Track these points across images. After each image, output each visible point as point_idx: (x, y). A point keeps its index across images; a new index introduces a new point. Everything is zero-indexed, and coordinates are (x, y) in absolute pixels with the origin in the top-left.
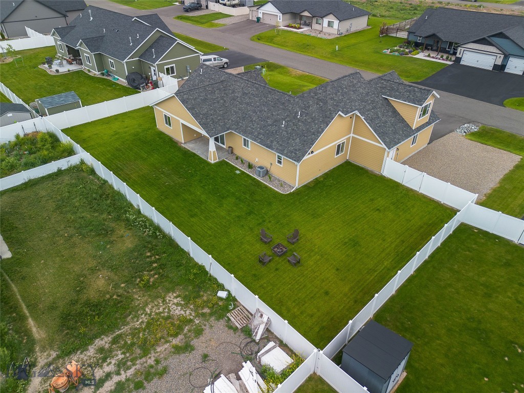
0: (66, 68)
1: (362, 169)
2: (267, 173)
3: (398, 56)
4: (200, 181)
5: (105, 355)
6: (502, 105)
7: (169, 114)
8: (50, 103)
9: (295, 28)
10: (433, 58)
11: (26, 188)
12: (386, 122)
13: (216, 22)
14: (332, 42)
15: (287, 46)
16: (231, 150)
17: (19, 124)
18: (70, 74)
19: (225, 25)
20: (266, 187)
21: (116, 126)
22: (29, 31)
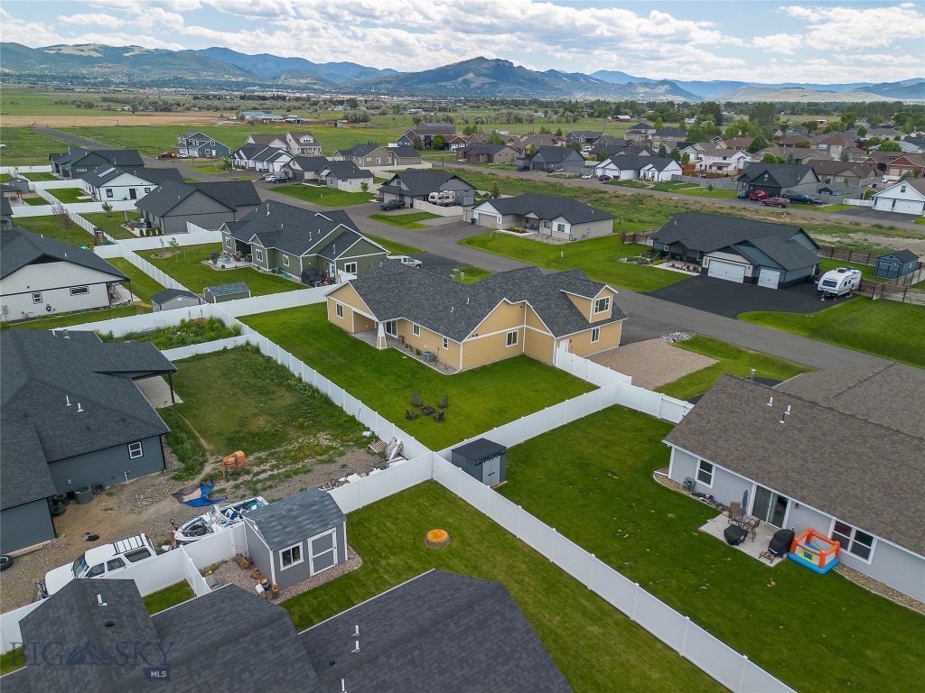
0: (232, 265)
1: (536, 361)
2: (434, 359)
3: (635, 265)
4: (365, 362)
5: (261, 461)
6: (735, 317)
7: (341, 303)
8: (220, 292)
9: (518, 231)
10: (678, 268)
11: (193, 361)
12: (559, 313)
13: (420, 222)
14: (559, 248)
15: (502, 252)
16: (402, 340)
17: (186, 309)
18: (237, 270)
19: (430, 226)
20: (430, 369)
21: (284, 318)
22: (190, 226)
